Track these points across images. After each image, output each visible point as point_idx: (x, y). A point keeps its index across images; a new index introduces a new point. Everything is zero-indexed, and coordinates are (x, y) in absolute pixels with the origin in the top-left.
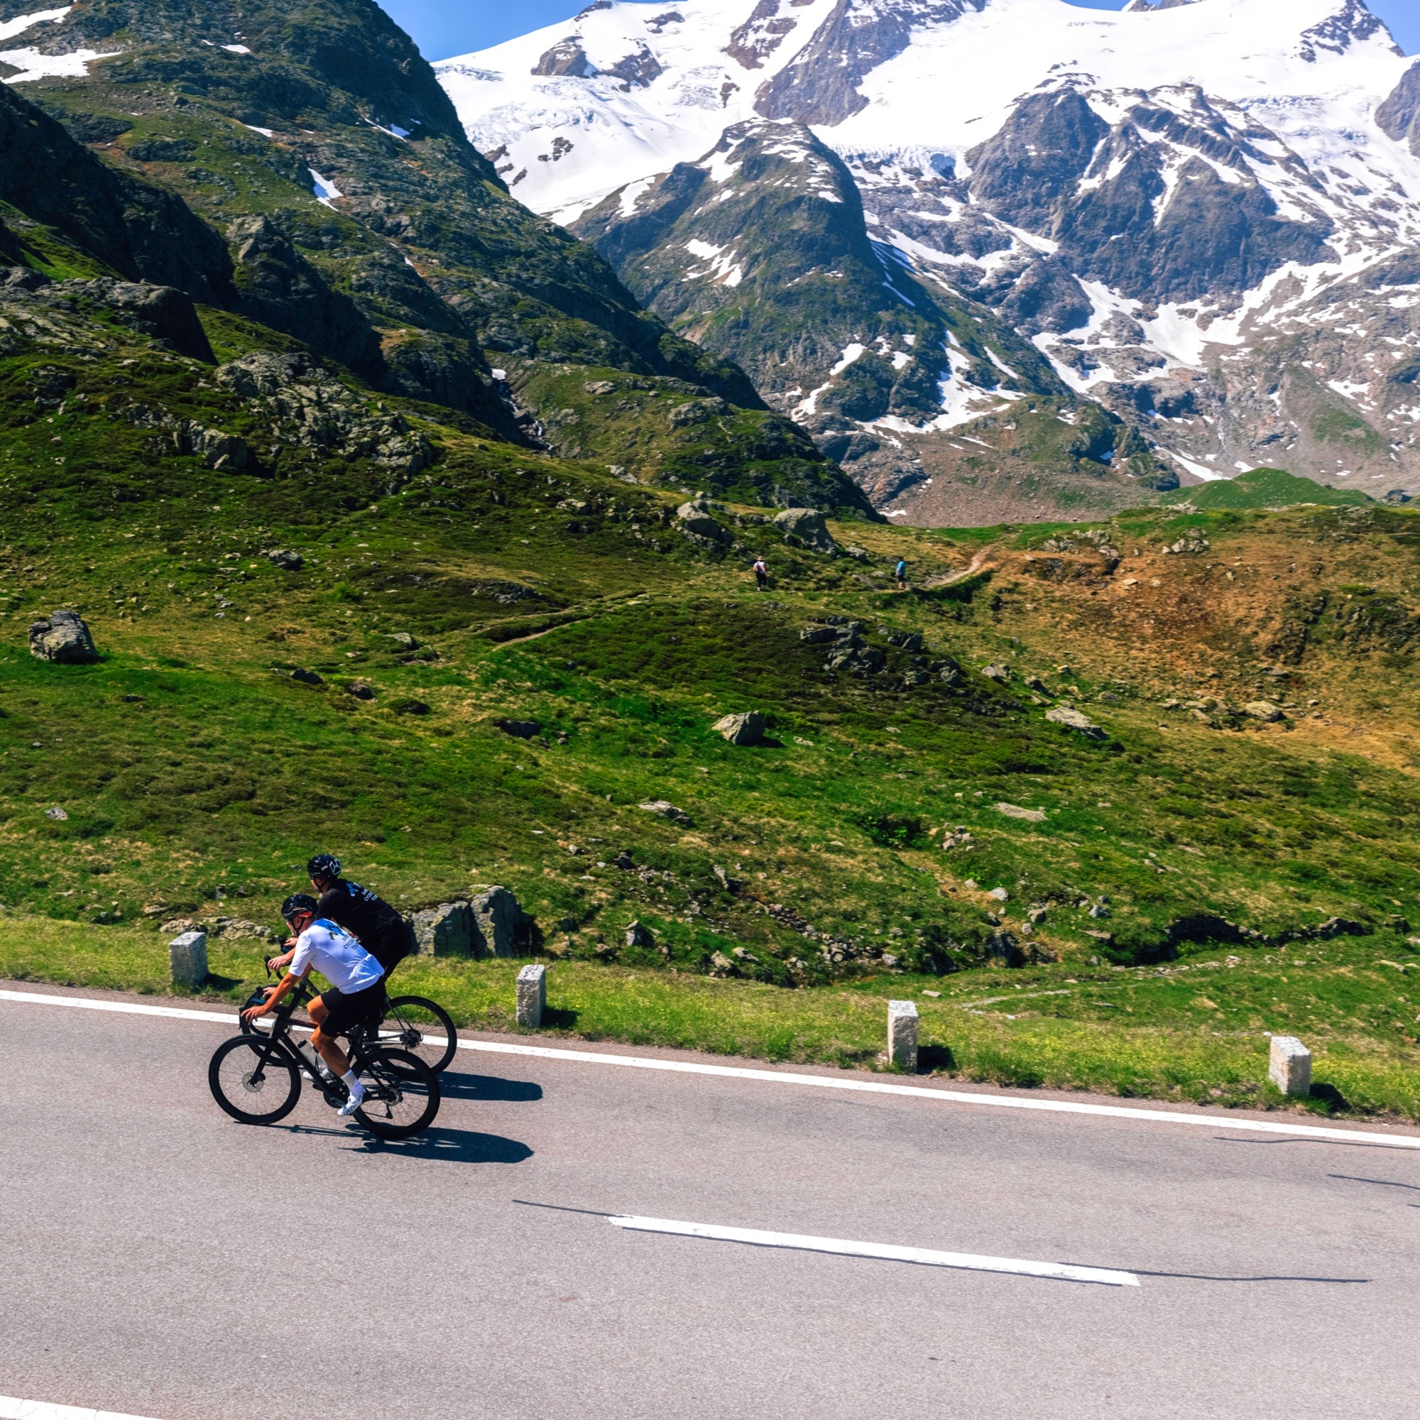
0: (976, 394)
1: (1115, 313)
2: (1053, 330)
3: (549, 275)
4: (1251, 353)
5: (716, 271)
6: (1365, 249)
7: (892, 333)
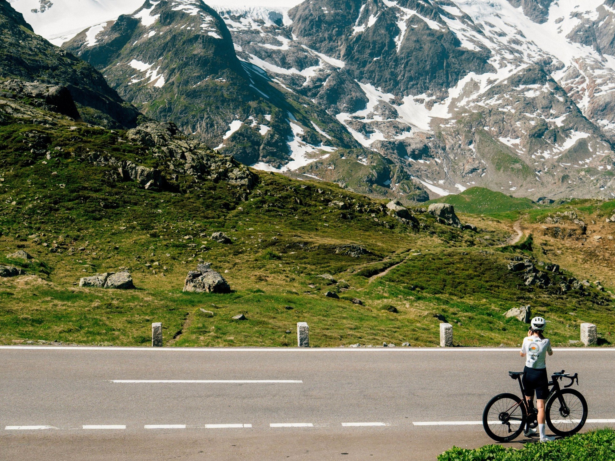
0: (309, 148)
1: (380, 101)
2: (347, 111)
3: (68, 81)
4: (456, 123)
5: (149, 78)
6: (509, 65)
7: (257, 114)
